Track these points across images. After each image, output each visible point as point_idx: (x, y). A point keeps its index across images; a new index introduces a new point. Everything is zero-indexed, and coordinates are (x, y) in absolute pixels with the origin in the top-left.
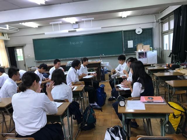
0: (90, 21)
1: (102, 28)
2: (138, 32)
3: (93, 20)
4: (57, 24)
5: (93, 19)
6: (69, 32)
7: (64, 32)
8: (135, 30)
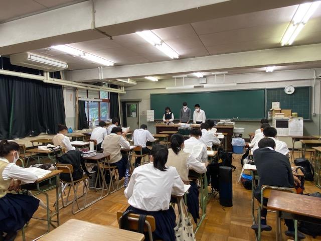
0: (223, 74)
2: (288, 91)
4: (181, 78)
5: (227, 72)
6: (195, 87)
7: (188, 87)
8: (283, 89)
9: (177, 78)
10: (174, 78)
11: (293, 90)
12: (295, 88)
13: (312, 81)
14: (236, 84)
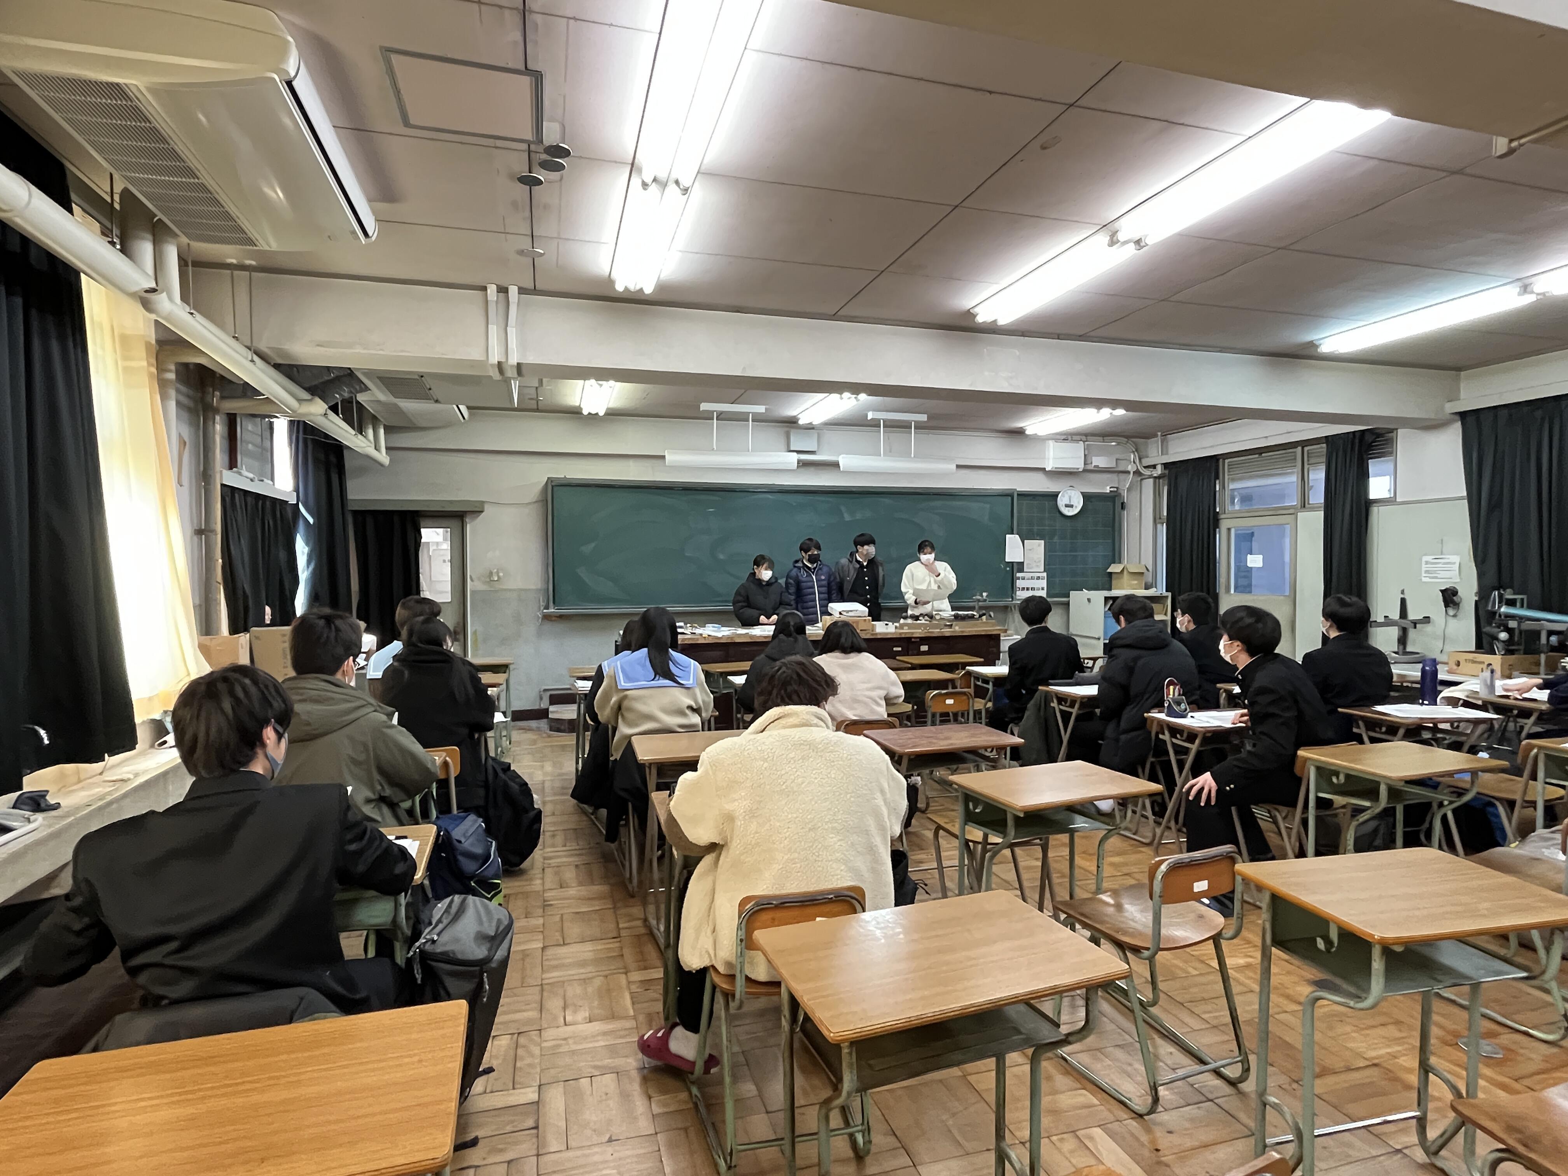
0: (904, 426)
1: (958, 467)
2: (1067, 506)
3: (920, 426)
4: (742, 418)
5: (923, 418)
6: (802, 464)
8: (1055, 496)
9: (722, 417)
10: (708, 416)
11: (1078, 504)
12: (1087, 497)
13: (1122, 476)
14: (954, 467)
